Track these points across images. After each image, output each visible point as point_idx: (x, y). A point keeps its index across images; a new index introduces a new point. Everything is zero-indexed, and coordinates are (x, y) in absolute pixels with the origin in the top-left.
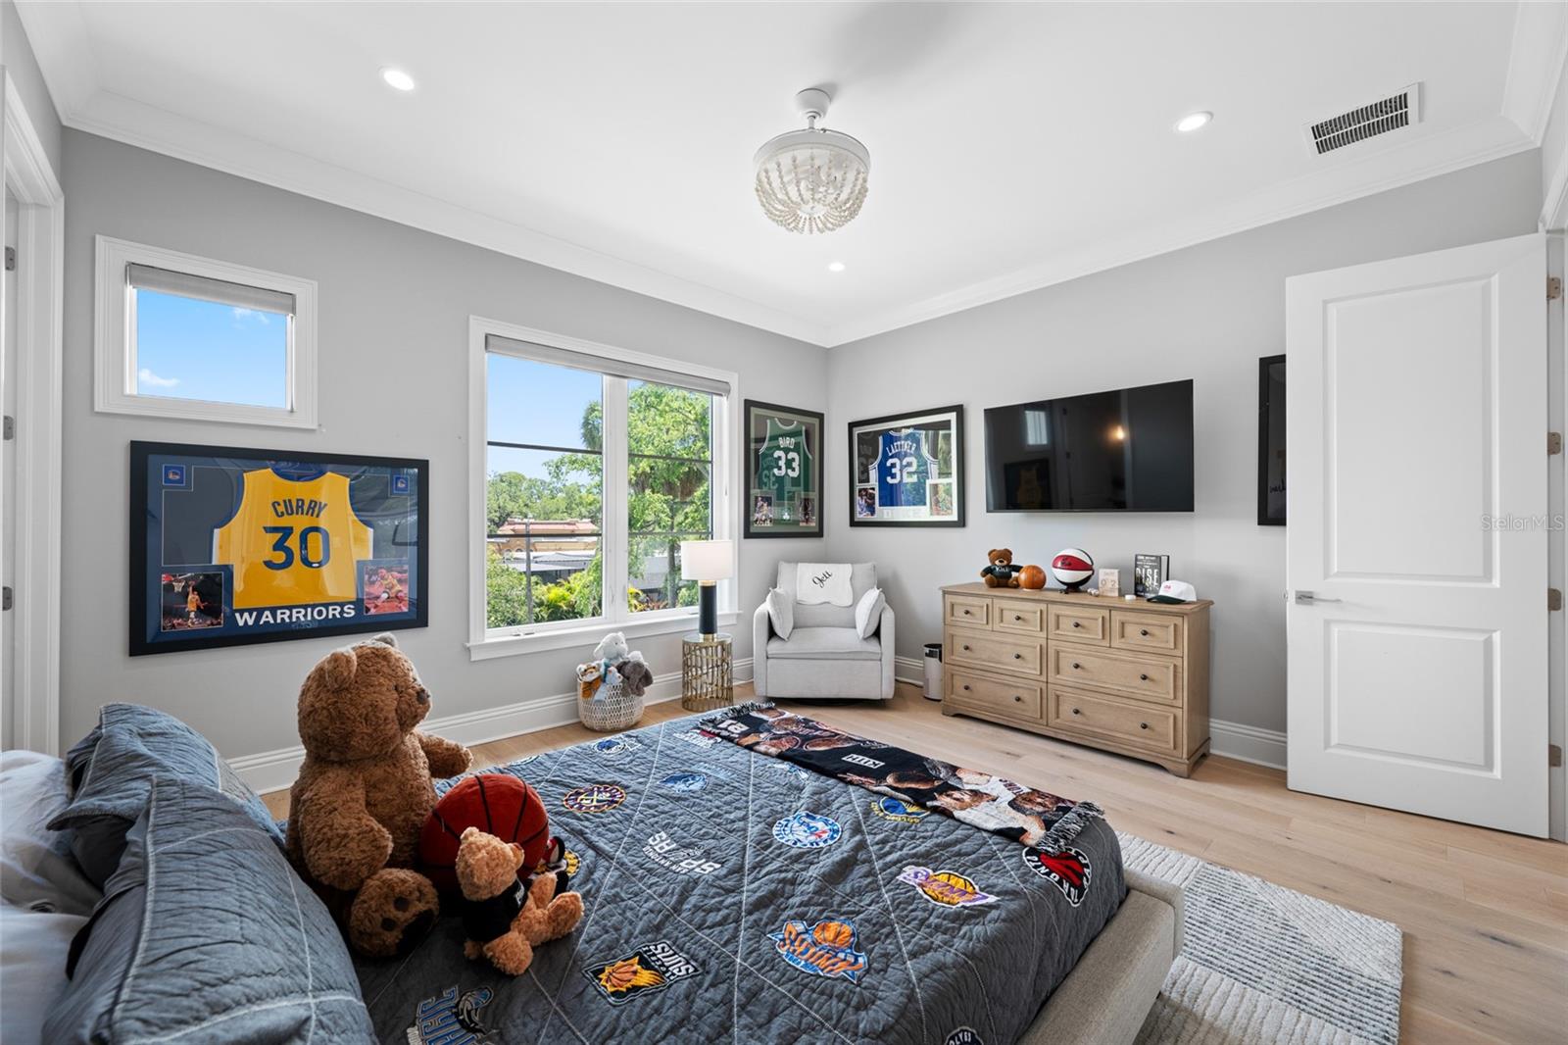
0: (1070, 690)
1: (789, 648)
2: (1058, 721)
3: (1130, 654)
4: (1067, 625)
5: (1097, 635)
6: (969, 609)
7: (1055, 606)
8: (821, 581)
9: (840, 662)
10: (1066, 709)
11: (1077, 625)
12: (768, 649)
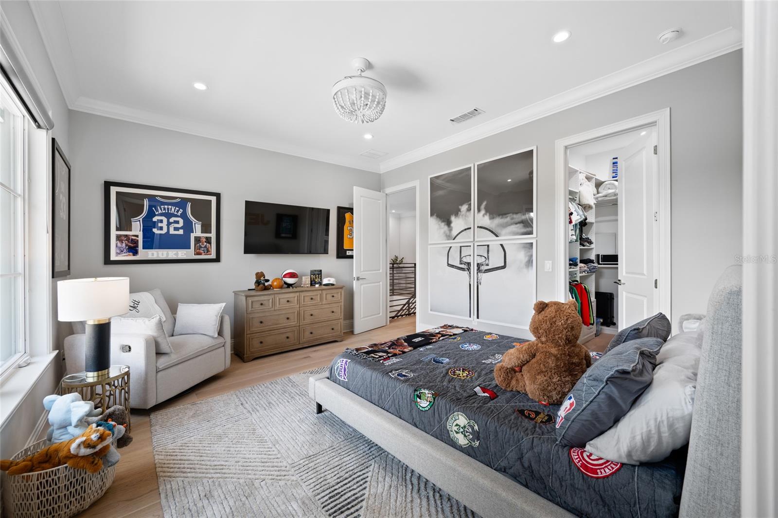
0: (308, 326)
1: (174, 358)
2: (304, 340)
3: (328, 305)
4: (308, 299)
5: (318, 300)
6: (262, 302)
7: (303, 293)
8: (134, 307)
9: (204, 356)
10: (307, 333)
11: (312, 299)
12: (158, 365)
